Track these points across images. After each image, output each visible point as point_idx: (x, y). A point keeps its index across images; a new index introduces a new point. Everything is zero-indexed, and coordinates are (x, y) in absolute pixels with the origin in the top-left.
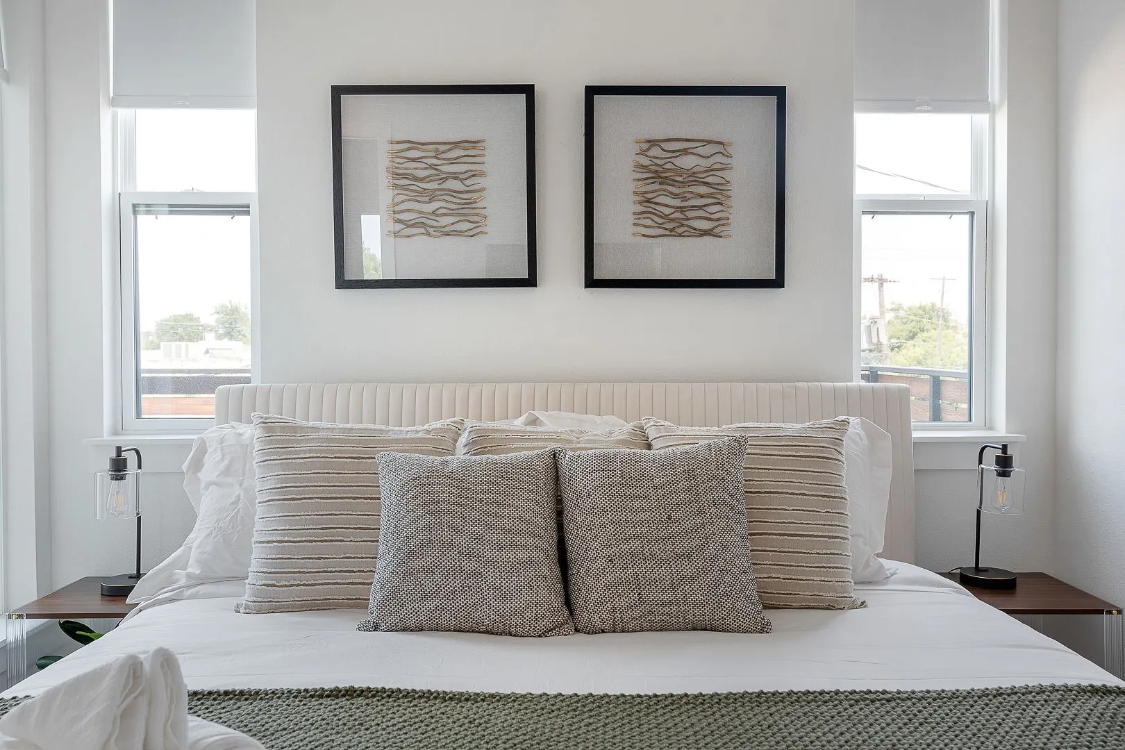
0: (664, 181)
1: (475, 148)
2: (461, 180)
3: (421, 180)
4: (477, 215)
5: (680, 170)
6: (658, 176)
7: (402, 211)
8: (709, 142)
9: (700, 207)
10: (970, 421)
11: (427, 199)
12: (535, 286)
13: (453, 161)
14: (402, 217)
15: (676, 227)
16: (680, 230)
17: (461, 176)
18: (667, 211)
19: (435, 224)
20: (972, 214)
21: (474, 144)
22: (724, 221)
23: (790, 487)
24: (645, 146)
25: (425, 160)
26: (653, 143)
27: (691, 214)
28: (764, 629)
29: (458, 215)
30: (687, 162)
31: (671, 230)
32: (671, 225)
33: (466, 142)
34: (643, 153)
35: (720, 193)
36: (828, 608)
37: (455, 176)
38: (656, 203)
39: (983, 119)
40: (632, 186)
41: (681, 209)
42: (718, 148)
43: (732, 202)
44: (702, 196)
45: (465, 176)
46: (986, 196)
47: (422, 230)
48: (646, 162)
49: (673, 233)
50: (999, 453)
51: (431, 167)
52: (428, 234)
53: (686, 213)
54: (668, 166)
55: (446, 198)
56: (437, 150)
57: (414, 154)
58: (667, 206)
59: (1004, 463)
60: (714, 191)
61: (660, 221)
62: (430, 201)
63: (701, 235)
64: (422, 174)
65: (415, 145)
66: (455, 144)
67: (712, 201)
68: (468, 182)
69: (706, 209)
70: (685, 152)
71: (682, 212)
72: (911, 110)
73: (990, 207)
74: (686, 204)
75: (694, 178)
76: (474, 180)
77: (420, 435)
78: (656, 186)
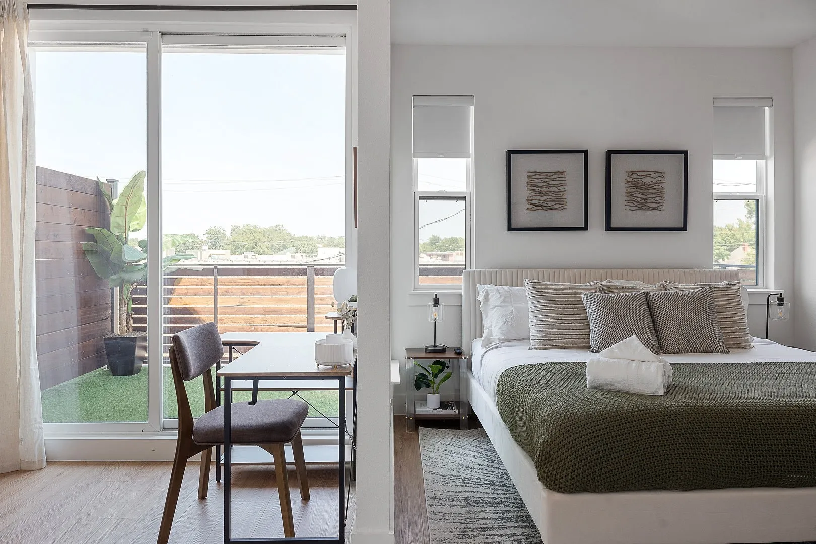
0: (638, 188)
1: (562, 174)
2: (556, 187)
3: (540, 187)
4: (563, 201)
5: (644, 184)
6: (636, 186)
7: (533, 200)
8: (657, 172)
9: (652, 198)
10: (757, 284)
11: (543, 195)
12: (587, 230)
13: (554, 180)
14: (533, 202)
15: (643, 206)
16: (644, 207)
17: (557, 186)
18: (639, 200)
19: (546, 205)
20: (757, 201)
21: (562, 173)
22: (662, 204)
23: (726, 305)
24: (630, 174)
25: (542, 179)
26: (633, 172)
27: (648, 201)
28: (728, 352)
29: (556, 201)
30: (647, 180)
31: (641, 207)
32: (640, 205)
33: (559, 172)
34: (629, 176)
35: (660, 193)
36: (742, 348)
37: (554, 186)
38: (635, 197)
39: (762, 162)
40: (624, 190)
41: (645, 199)
42: (661, 175)
43: (665, 196)
44: (653, 194)
45: (558, 186)
46: (764, 193)
47: (541, 208)
48: (630, 180)
49: (641, 208)
50: (779, 296)
51: (544, 182)
52: (543, 209)
53: (647, 201)
54: (639, 182)
55: (550, 194)
56: (547, 176)
57: (538, 177)
58: (639, 198)
59: (781, 300)
60: (657, 192)
61: (636, 204)
62: (544, 196)
63: (652, 209)
64: (540, 185)
65: (539, 173)
66: (555, 173)
67: (657, 196)
68: (559, 188)
69: (654, 199)
70: (646, 176)
71: (645, 200)
72: (734, 158)
73: (765, 198)
74: (646, 197)
75: (649, 186)
76: (562, 187)
77: (589, 287)
78: (635, 190)
